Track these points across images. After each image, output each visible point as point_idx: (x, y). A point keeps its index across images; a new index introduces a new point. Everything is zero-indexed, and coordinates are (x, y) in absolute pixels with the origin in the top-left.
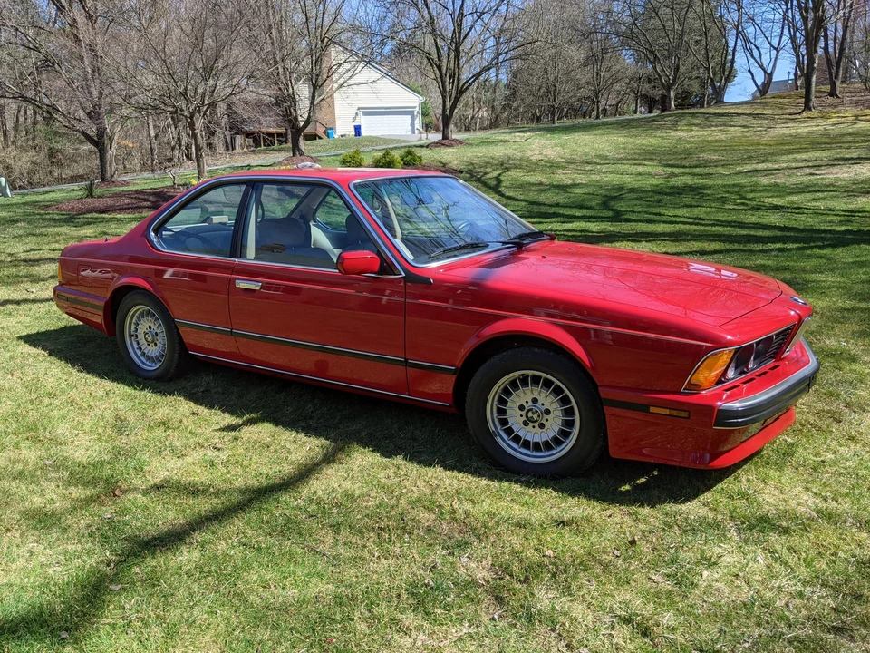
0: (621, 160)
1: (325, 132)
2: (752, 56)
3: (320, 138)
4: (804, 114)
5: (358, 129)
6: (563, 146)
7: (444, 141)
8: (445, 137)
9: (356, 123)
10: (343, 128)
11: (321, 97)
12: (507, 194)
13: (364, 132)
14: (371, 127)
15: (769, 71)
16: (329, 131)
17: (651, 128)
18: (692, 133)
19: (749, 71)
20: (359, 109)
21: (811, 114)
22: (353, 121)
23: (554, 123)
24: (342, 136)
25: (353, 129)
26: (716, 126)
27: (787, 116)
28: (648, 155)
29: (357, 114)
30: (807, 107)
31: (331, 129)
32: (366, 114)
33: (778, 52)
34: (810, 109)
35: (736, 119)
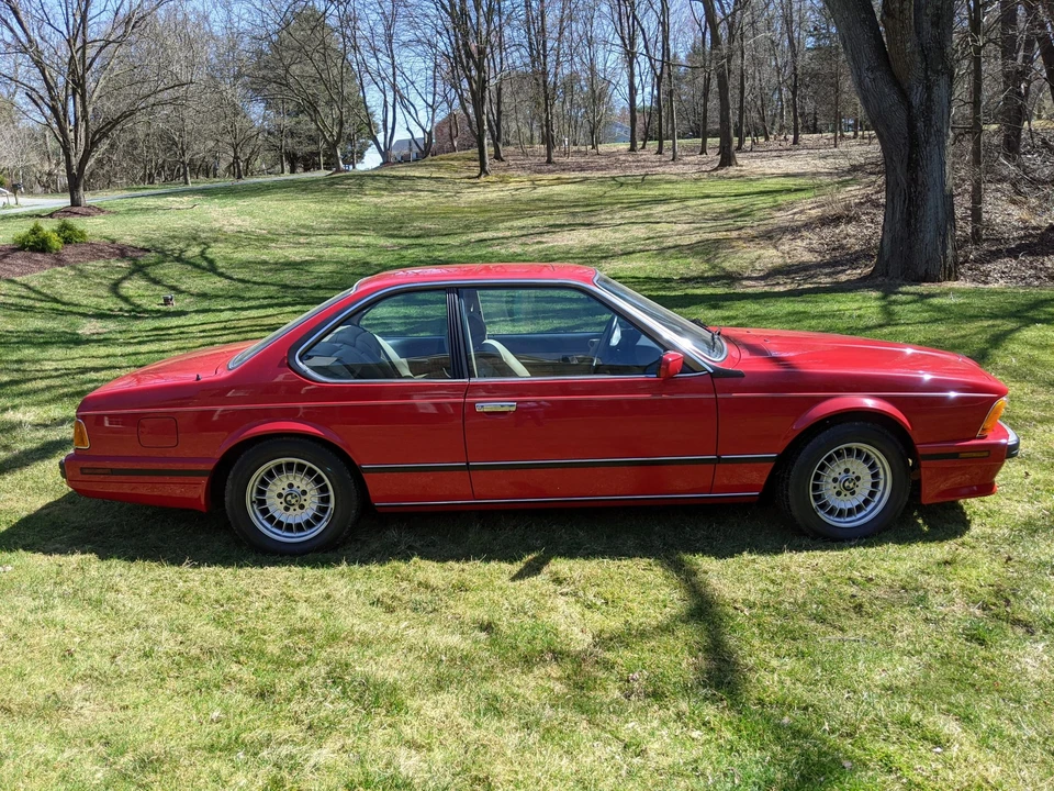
0: (332, 231)
2: (410, 113)
4: (483, 178)
6: (251, 214)
7: (76, 209)
8: (75, 203)
12: (235, 277)
15: (428, 130)
17: (336, 192)
18: (385, 199)
19: (408, 129)
21: (490, 178)
23: (186, 183)
26: (404, 191)
27: (466, 180)
28: (358, 225)
30: (483, 170)
33: (434, 111)
34: (487, 174)
35: (419, 182)
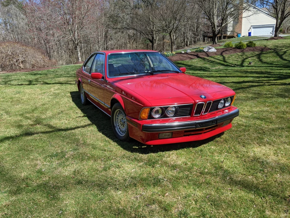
1: (237, 35)
3: (235, 37)
5: (250, 34)
7: (275, 37)
9: (249, 32)
10: (244, 33)
11: (226, 23)
13: (252, 35)
14: (255, 33)
16: (239, 35)
20: (251, 26)
22: (249, 31)
24: (243, 36)
25: (248, 34)
29: (250, 28)
31: (239, 34)
32: (254, 28)
